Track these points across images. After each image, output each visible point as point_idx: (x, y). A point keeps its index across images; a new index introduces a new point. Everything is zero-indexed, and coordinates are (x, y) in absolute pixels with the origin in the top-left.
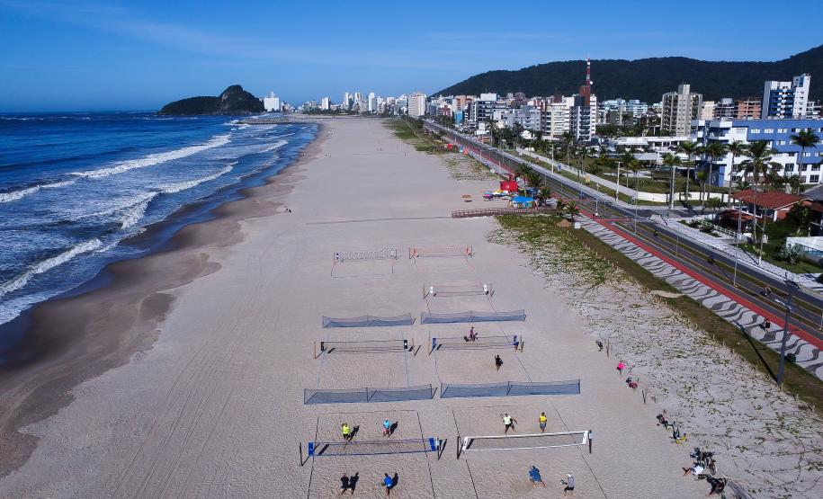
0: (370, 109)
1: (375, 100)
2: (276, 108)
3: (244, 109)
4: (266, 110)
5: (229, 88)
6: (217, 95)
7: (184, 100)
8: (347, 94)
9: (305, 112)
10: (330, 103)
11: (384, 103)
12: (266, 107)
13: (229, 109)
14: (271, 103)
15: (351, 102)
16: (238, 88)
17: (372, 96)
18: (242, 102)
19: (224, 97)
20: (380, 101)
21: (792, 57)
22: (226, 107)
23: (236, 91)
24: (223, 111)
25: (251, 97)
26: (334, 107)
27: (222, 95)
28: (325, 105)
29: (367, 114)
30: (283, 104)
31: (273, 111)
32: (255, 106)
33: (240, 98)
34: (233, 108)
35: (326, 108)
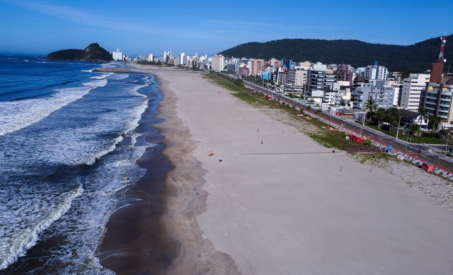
0: (182, 63)
1: (185, 58)
2: (120, 58)
3: (101, 59)
4: (114, 60)
5: (91, 44)
6: (83, 49)
7: (62, 51)
8: (165, 53)
9: (139, 63)
10: (154, 57)
11: (191, 60)
12: (114, 58)
13: (90, 58)
14: (117, 55)
15: (168, 58)
17: (183, 55)
18: (99, 54)
19: (88, 50)
20: (188, 58)
21: (416, 43)
22: (89, 56)
23: (95, 46)
24: (86, 58)
25: (104, 51)
26: (156, 60)
27: (86, 49)
28: (150, 59)
29: (180, 66)
30: (124, 56)
31: (118, 60)
32: (108, 57)
33: (98, 52)
34: (93, 58)
35: (152, 61)
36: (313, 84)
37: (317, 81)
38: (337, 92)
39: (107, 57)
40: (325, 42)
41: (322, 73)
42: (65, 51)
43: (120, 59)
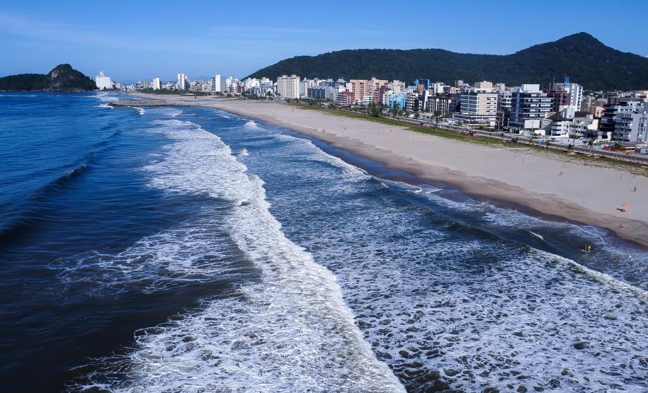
2: (108, 86)
3: (77, 88)
4: (98, 89)
5: (58, 66)
6: (46, 73)
7: (10, 77)
9: (139, 91)
10: (161, 83)
12: (98, 85)
13: (60, 86)
14: (102, 82)
16: (67, 67)
18: (74, 81)
19: (54, 75)
22: (58, 84)
23: (65, 70)
24: (54, 88)
25: (82, 75)
26: (166, 87)
27: (50, 73)
28: (156, 85)
30: (113, 83)
31: (105, 89)
32: (90, 85)
33: (72, 77)
34: (65, 86)
35: (159, 88)
36: (526, 111)
37: (529, 106)
38: (571, 120)
39: (87, 85)
40: (399, 52)
41: (536, 95)
42: (15, 77)
43: (107, 88)
